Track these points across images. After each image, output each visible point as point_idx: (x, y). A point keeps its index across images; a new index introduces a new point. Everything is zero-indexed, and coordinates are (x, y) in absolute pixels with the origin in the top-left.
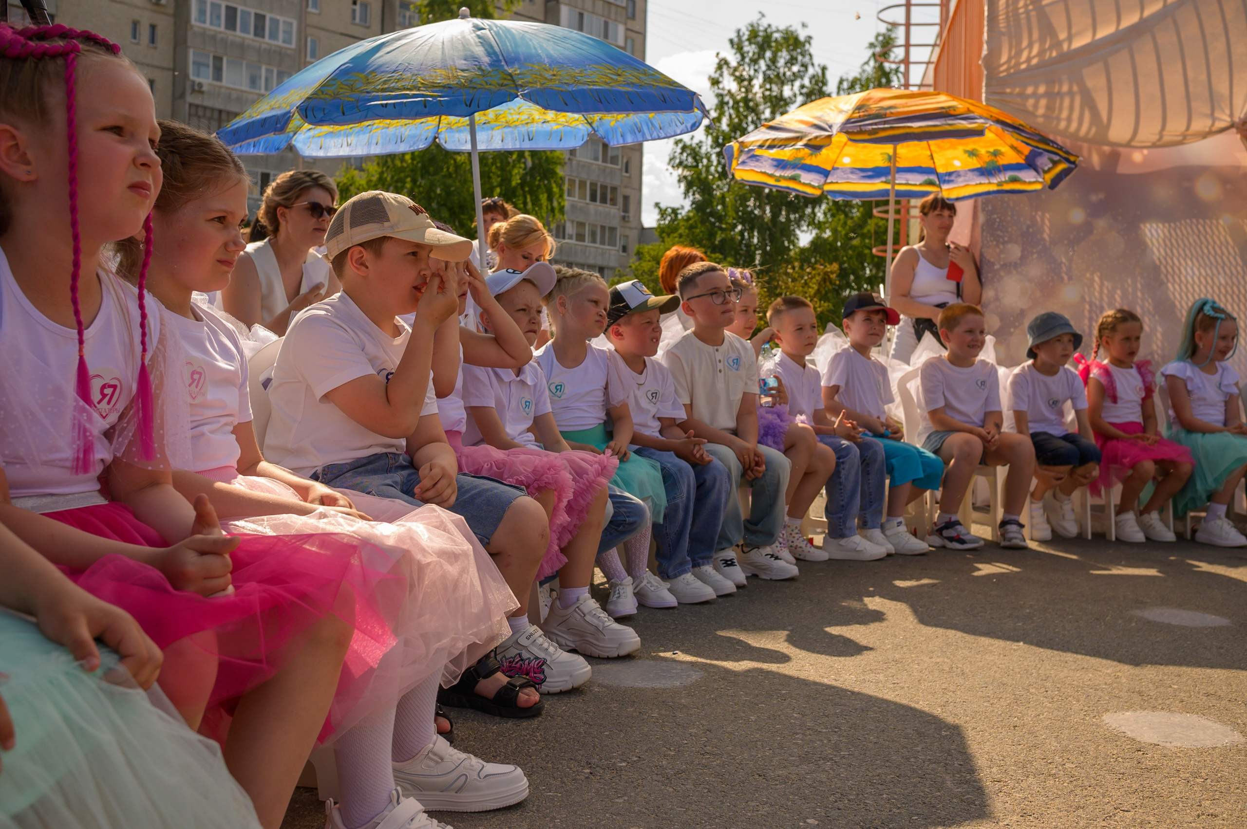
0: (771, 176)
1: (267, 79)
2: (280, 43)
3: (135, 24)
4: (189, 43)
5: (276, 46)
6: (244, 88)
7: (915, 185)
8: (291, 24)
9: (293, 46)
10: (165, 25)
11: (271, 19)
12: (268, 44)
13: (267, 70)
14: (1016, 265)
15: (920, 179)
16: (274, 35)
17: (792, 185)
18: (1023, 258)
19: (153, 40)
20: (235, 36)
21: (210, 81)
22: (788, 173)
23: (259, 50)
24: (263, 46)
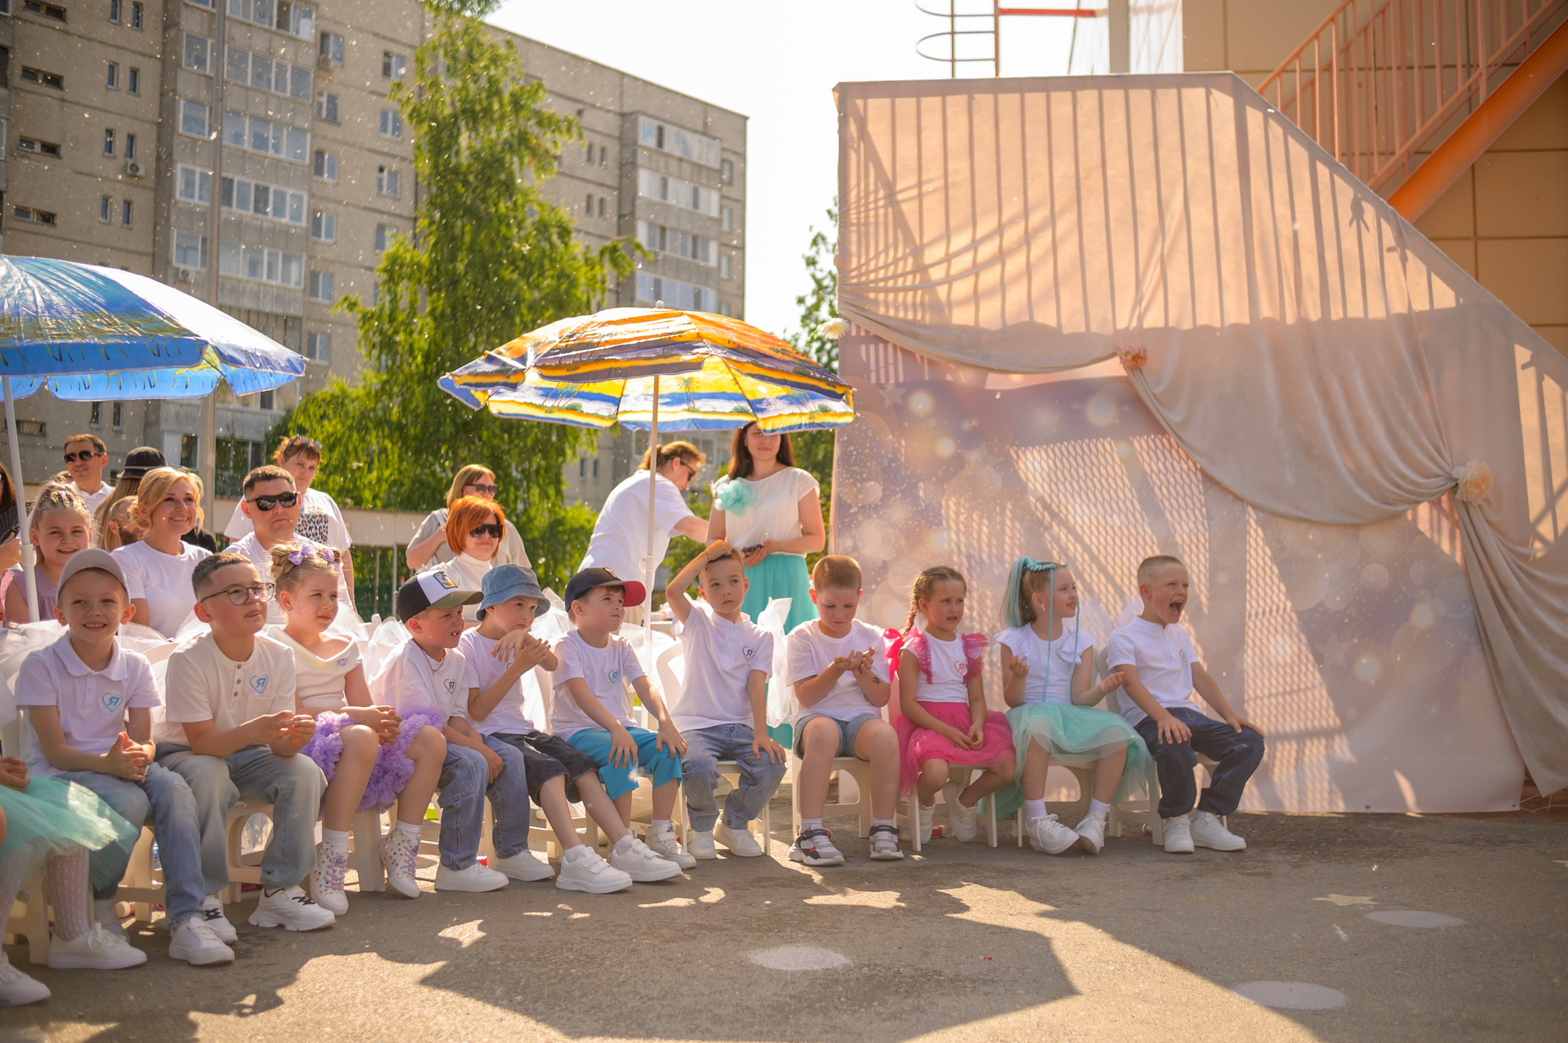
0: (540, 407)
1: (270, 265)
2: (285, 220)
3: (106, 200)
4: (172, 222)
5: (281, 224)
6: (240, 276)
7: (724, 413)
8: (300, 198)
9: (303, 224)
10: (143, 200)
11: (276, 192)
12: (272, 222)
13: (269, 253)
14: (876, 508)
15: (728, 406)
16: (279, 211)
17: (570, 416)
18: (884, 499)
19: (127, 220)
20: (230, 213)
21: (199, 268)
22: (563, 403)
23: (260, 230)
24: (265, 225)
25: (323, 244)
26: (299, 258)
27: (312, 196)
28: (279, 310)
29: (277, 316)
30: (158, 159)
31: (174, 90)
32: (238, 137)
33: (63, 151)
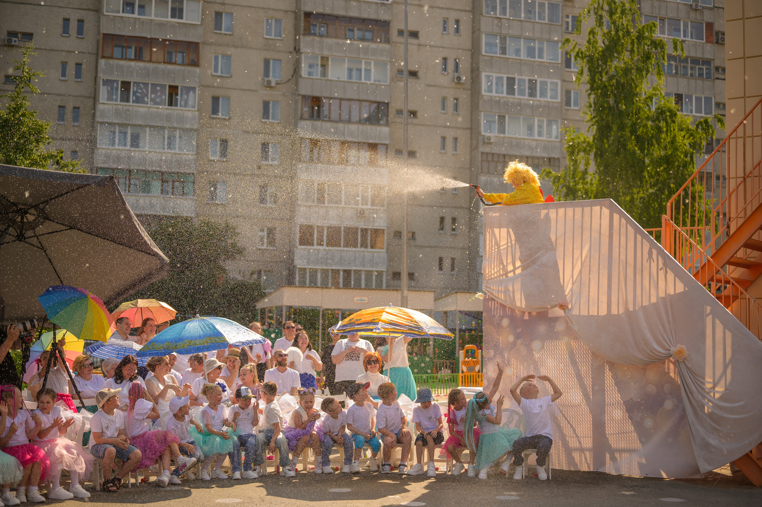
1: (540, 126)
2: (549, 99)
3: (444, 100)
4: (480, 109)
5: (545, 101)
6: (522, 137)
8: (556, 84)
9: (559, 100)
10: (464, 96)
11: (541, 82)
12: (539, 101)
13: (539, 120)
16: (543, 94)
19: (456, 109)
20: (514, 98)
21: (497, 134)
23: (533, 106)
24: (536, 103)
25: (573, 110)
26: (556, 122)
27: (564, 81)
28: (545, 155)
29: (544, 158)
30: (472, 71)
31: (479, 29)
32: (518, 52)
33: (420, 74)
